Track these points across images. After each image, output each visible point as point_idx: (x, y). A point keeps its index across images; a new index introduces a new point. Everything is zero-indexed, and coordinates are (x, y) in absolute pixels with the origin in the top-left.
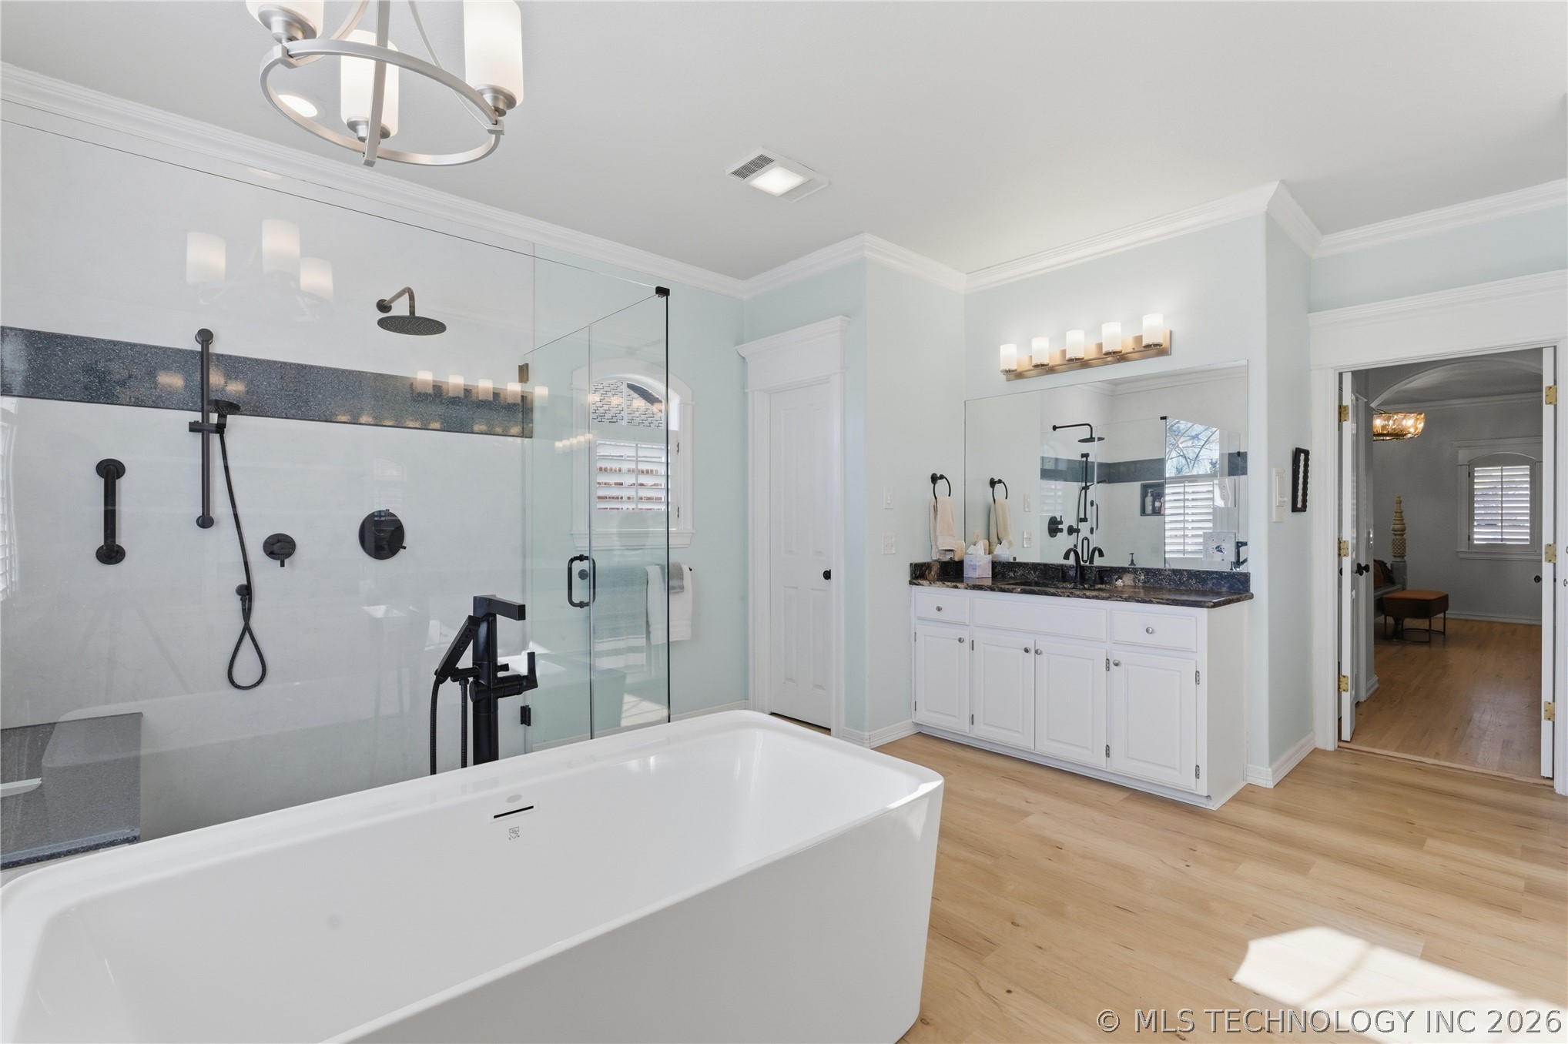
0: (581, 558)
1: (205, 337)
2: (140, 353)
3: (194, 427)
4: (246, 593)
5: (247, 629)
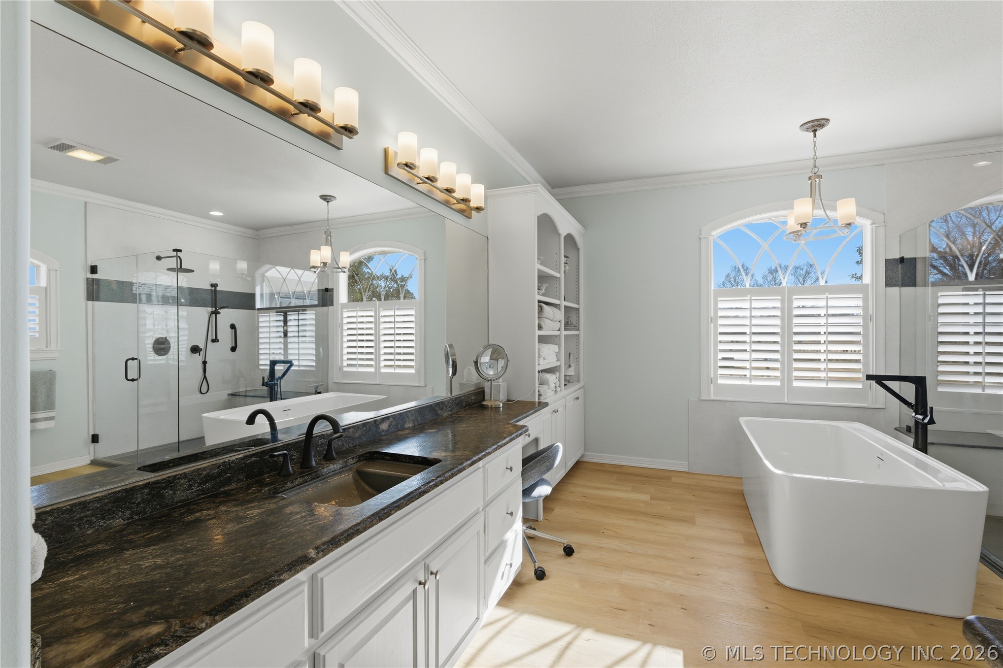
0: (133, 359)
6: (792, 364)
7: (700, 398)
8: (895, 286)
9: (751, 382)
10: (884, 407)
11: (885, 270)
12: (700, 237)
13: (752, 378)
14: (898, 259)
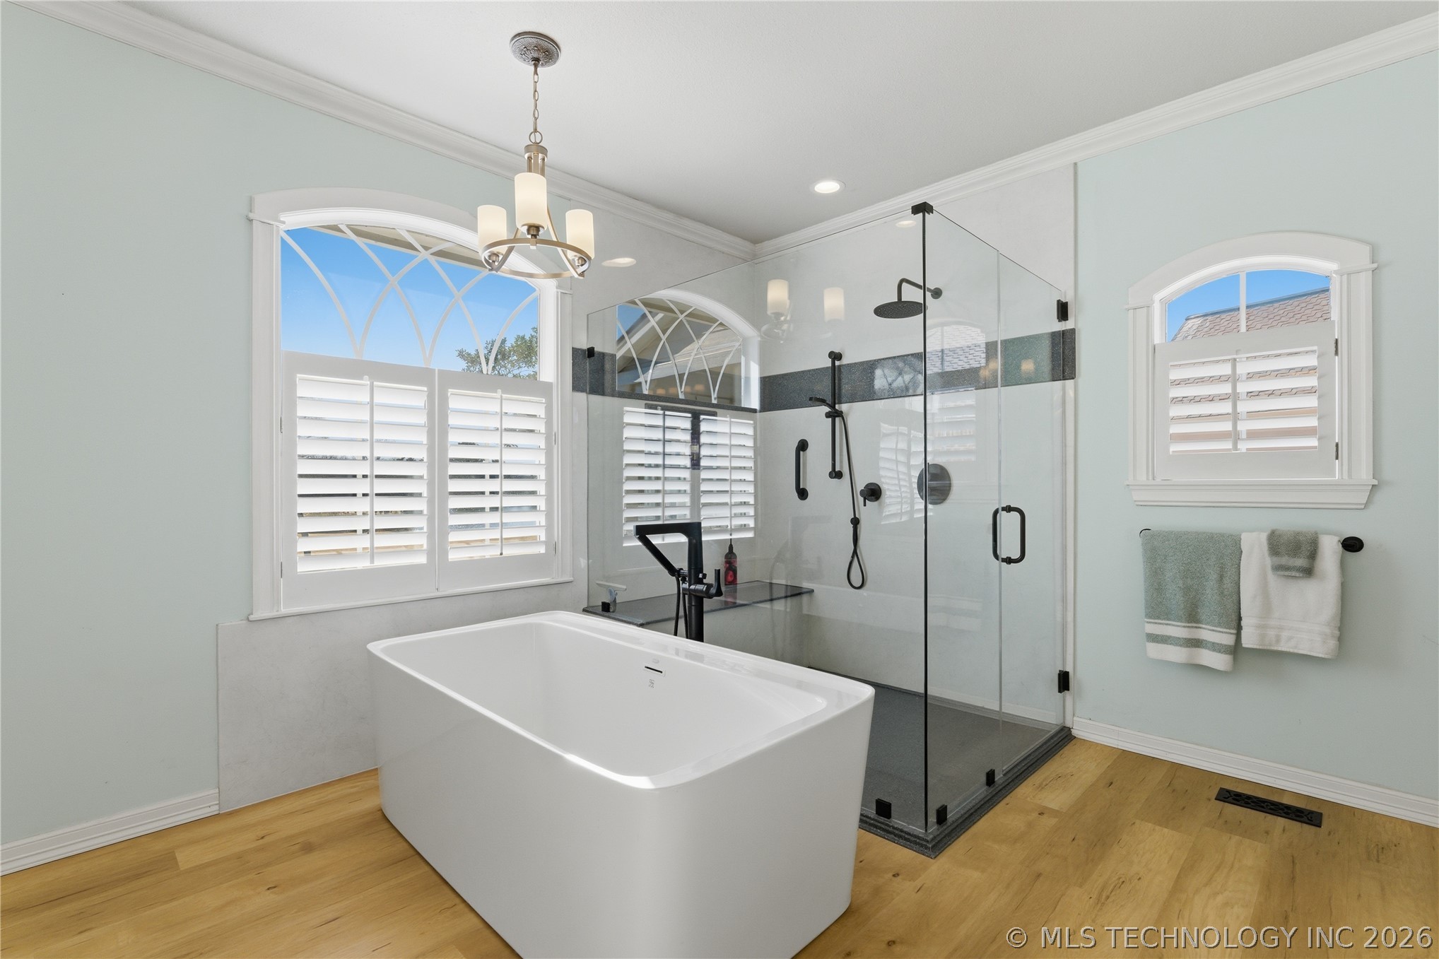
1: (835, 356)
2: (813, 375)
3: (828, 415)
4: (855, 522)
5: (855, 552)
6: (446, 519)
7: (252, 618)
8: (582, 391)
9: (372, 561)
10: (571, 579)
11: (573, 363)
12: (251, 216)
13: (372, 552)
14: (583, 351)
